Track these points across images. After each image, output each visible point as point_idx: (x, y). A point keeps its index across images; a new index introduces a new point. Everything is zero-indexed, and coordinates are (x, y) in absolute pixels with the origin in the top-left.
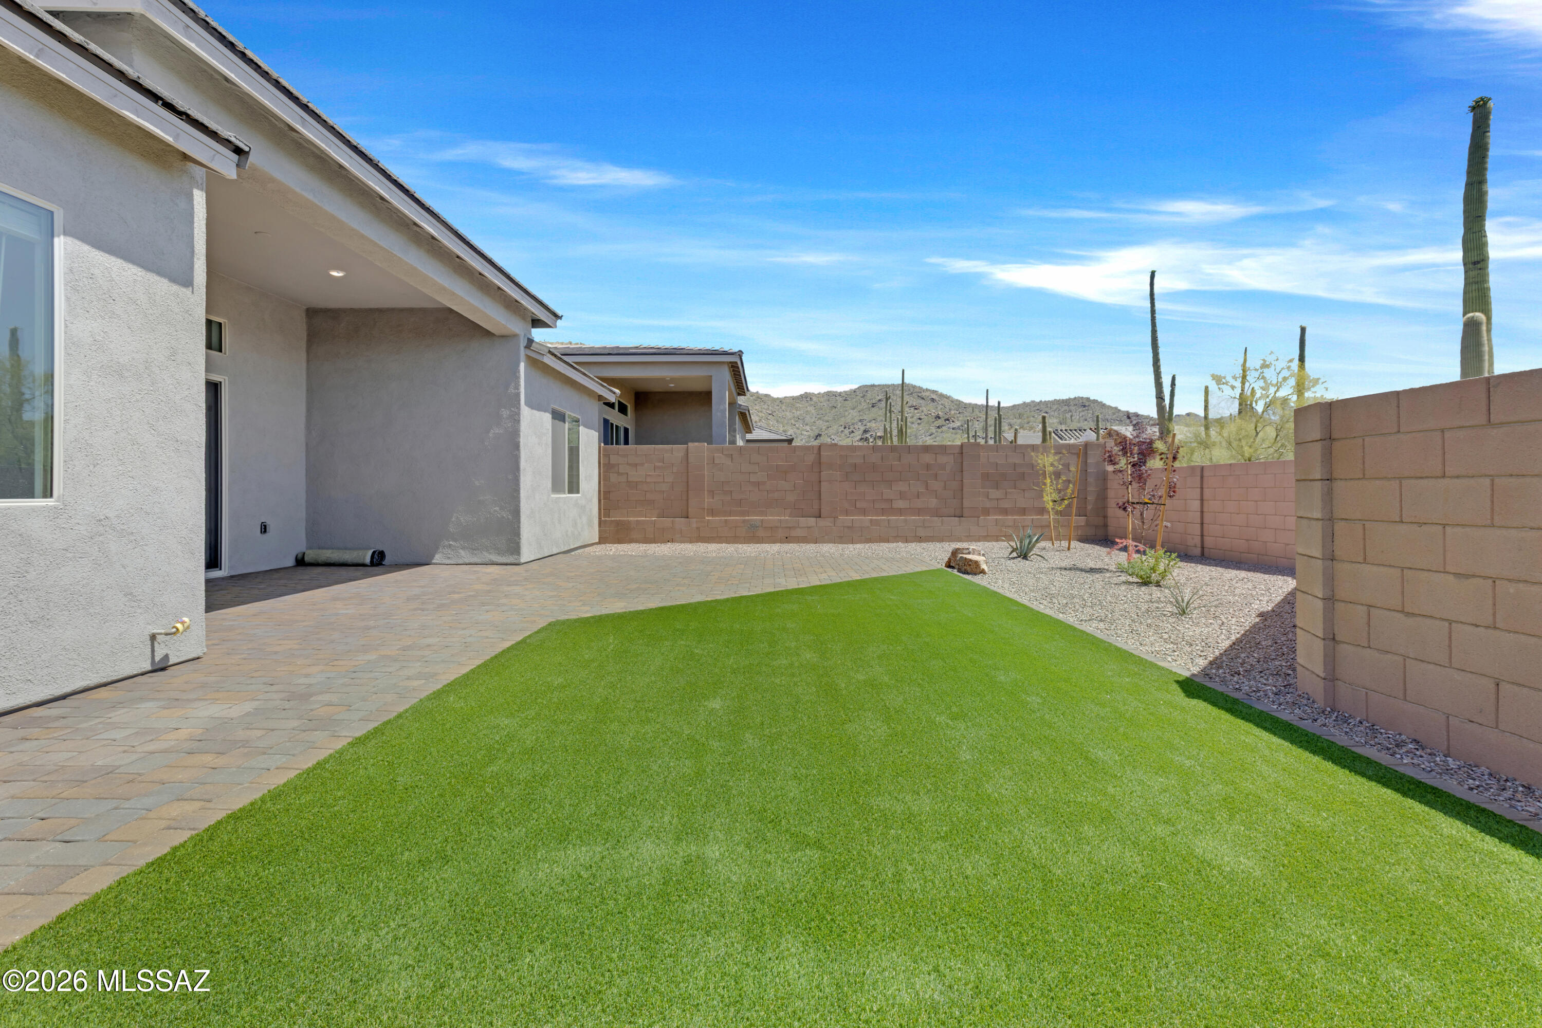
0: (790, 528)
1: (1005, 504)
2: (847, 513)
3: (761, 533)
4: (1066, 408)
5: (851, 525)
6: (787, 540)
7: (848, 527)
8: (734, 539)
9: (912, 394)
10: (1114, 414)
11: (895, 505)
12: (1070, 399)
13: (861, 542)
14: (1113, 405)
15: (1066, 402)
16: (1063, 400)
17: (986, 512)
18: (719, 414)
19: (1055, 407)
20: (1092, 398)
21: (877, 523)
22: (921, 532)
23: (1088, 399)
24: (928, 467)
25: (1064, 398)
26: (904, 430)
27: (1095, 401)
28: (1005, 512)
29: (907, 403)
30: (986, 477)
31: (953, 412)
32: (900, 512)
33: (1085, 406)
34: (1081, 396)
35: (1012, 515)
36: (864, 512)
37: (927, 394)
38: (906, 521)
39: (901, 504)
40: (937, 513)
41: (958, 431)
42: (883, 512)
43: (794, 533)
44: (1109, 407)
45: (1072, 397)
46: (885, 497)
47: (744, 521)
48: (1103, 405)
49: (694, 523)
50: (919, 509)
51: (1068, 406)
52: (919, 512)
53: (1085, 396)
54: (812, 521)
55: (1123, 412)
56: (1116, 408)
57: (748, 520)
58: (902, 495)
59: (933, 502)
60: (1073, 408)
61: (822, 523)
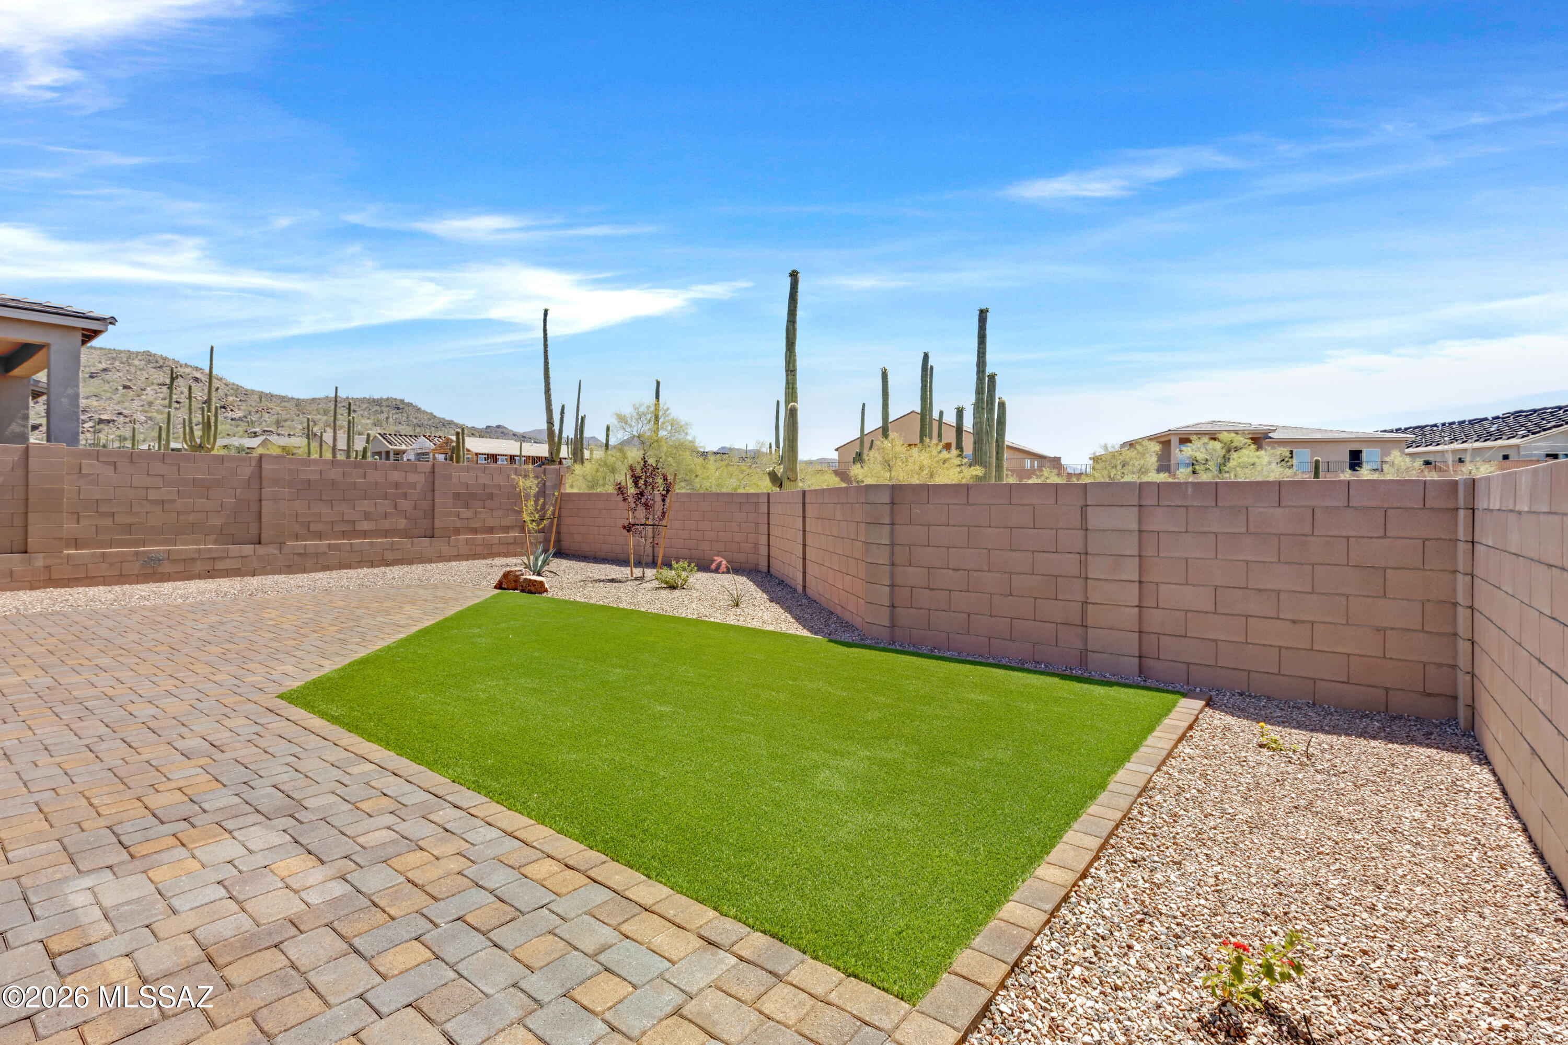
0: (214, 559)
1: (475, 524)
2: (297, 537)
3: (167, 568)
4: (378, 408)
5: (303, 551)
6: (211, 574)
7: (300, 554)
8: (121, 579)
9: (161, 367)
10: (430, 420)
11: (358, 527)
12: (381, 399)
13: (316, 571)
14: (429, 410)
15: (378, 402)
16: (374, 400)
17: (457, 531)
18: (64, 401)
19: (364, 406)
20: (406, 401)
21: (337, 547)
22: (389, 556)
23: (402, 401)
24: (397, 485)
25: (376, 397)
26: (212, 424)
27: (409, 405)
28: (475, 531)
29: (217, 389)
30: (457, 496)
31: (231, 399)
32: (365, 534)
33: (398, 408)
34: (394, 397)
35: (482, 533)
36: (320, 536)
37: (188, 370)
38: (371, 544)
39: (365, 526)
40: (406, 534)
41: (241, 423)
42: (344, 535)
43: (221, 565)
44: (425, 412)
45: (385, 397)
46: (346, 518)
47: (137, 553)
48: (419, 410)
49: (40, 561)
50: (386, 531)
51: (380, 406)
52: (386, 533)
53: (399, 397)
54: (248, 549)
55: (439, 418)
56: (431, 414)
57: (144, 552)
58: (367, 516)
59: (402, 523)
60: (385, 409)
61: (261, 550)
